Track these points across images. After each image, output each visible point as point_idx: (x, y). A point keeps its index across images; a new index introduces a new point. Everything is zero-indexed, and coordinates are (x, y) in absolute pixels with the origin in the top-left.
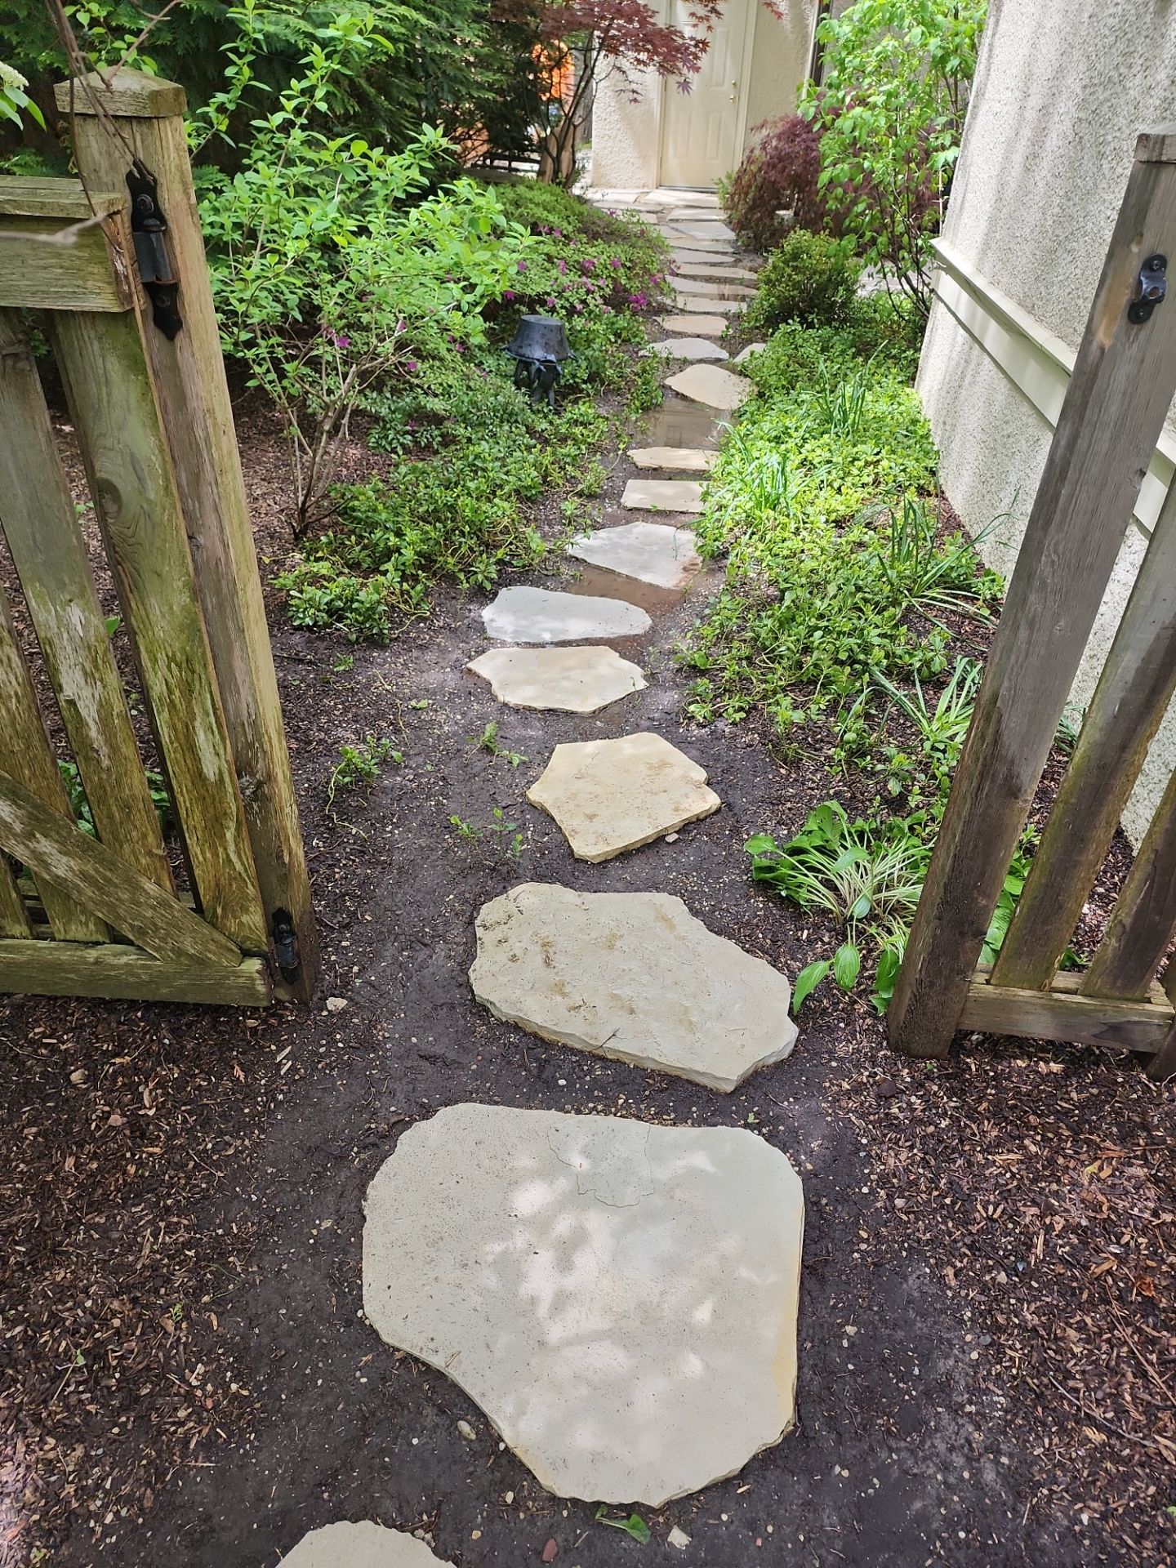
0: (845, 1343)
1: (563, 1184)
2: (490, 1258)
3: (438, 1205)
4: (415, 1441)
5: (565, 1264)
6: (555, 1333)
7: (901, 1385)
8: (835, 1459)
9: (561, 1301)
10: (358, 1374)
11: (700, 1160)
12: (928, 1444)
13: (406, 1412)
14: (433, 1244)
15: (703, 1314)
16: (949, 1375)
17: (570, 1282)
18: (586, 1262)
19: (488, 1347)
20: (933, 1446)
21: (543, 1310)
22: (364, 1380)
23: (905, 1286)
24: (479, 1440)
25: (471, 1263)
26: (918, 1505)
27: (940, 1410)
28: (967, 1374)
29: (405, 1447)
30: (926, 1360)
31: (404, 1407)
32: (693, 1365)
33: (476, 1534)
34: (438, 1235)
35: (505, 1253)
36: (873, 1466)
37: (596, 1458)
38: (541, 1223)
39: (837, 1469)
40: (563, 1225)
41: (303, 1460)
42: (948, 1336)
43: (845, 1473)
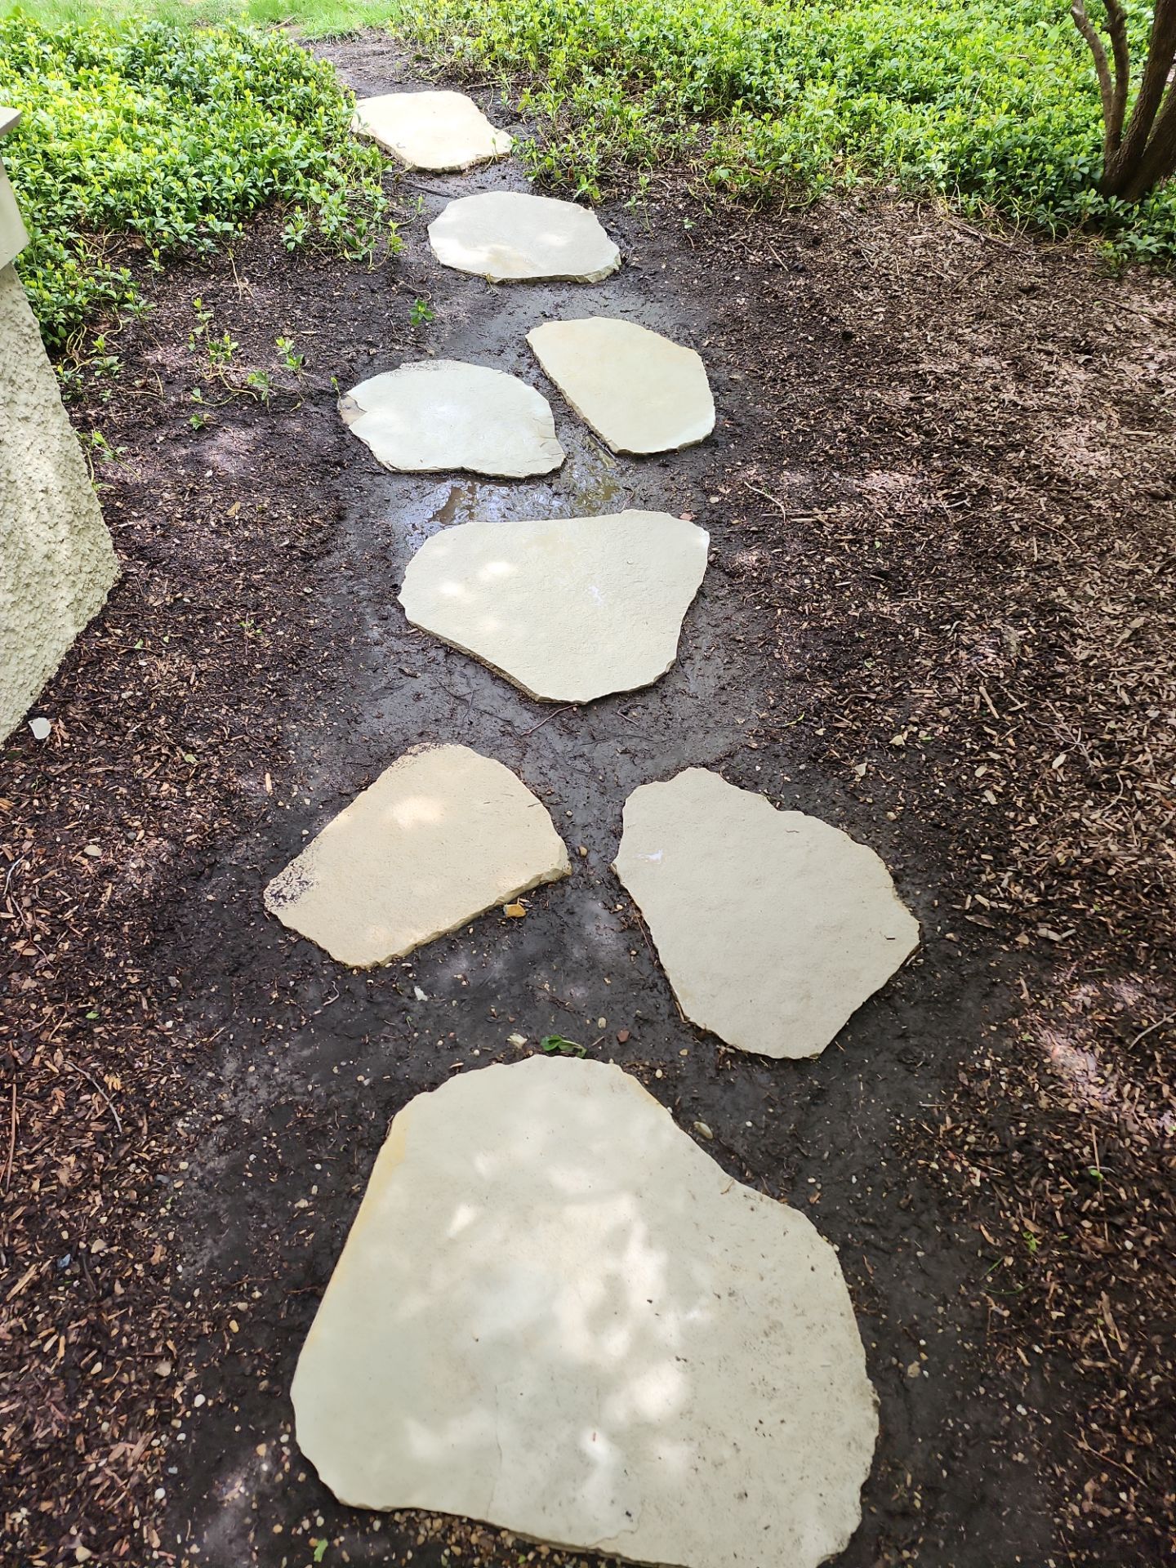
0: (314, 1190)
1: (617, 1411)
2: (704, 1301)
3: (779, 1384)
4: (749, 1124)
5: (615, 1286)
6: (624, 1208)
7: (274, 1146)
8: (365, 1092)
9: (617, 1241)
10: (819, 1186)
11: (423, 1444)
12: (272, 1097)
13: (763, 1149)
14: (775, 1326)
15: (464, 1216)
16: (221, 1152)
17: (611, 1264)
18: (590, 1290)
19: (694, 1197)
20: (269, 1094)
21: (639, 1231)
22: (812, 1180)
23: (216, 1254)
24: (691, 1122)
25: (725, 1297)
26: (306, 1053)
27: (248, 1121)
28: (201, 1151)
29: (757, 1120)
30: (235, 1170)
31: (767, 1153)
32: (483, 1164)
33: (684, 1052)
34: (772, 1337)
35: (687, 1308)
36: (333, 1083)
37: (586, 1092)
38: (645, 1347)
39: (366, 1082)
40: (617, 1342)
41: (845, 1112)
42: (199, 1191)
43: (360, 1078)
